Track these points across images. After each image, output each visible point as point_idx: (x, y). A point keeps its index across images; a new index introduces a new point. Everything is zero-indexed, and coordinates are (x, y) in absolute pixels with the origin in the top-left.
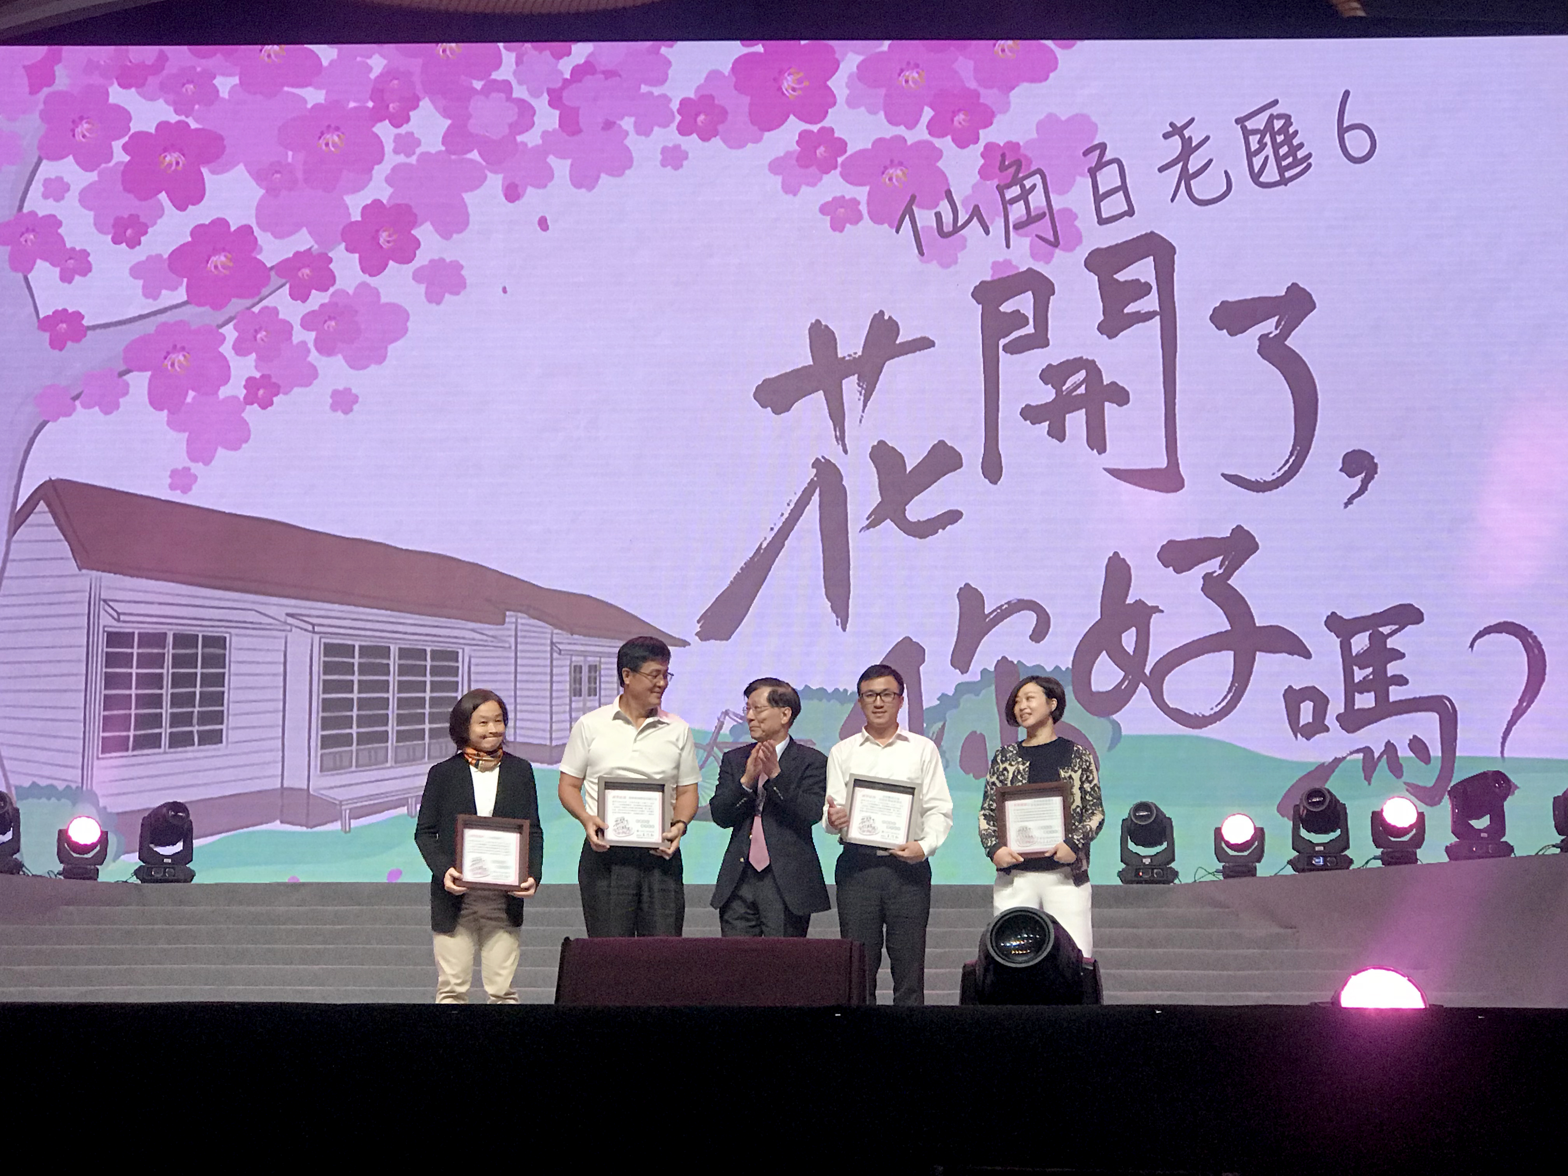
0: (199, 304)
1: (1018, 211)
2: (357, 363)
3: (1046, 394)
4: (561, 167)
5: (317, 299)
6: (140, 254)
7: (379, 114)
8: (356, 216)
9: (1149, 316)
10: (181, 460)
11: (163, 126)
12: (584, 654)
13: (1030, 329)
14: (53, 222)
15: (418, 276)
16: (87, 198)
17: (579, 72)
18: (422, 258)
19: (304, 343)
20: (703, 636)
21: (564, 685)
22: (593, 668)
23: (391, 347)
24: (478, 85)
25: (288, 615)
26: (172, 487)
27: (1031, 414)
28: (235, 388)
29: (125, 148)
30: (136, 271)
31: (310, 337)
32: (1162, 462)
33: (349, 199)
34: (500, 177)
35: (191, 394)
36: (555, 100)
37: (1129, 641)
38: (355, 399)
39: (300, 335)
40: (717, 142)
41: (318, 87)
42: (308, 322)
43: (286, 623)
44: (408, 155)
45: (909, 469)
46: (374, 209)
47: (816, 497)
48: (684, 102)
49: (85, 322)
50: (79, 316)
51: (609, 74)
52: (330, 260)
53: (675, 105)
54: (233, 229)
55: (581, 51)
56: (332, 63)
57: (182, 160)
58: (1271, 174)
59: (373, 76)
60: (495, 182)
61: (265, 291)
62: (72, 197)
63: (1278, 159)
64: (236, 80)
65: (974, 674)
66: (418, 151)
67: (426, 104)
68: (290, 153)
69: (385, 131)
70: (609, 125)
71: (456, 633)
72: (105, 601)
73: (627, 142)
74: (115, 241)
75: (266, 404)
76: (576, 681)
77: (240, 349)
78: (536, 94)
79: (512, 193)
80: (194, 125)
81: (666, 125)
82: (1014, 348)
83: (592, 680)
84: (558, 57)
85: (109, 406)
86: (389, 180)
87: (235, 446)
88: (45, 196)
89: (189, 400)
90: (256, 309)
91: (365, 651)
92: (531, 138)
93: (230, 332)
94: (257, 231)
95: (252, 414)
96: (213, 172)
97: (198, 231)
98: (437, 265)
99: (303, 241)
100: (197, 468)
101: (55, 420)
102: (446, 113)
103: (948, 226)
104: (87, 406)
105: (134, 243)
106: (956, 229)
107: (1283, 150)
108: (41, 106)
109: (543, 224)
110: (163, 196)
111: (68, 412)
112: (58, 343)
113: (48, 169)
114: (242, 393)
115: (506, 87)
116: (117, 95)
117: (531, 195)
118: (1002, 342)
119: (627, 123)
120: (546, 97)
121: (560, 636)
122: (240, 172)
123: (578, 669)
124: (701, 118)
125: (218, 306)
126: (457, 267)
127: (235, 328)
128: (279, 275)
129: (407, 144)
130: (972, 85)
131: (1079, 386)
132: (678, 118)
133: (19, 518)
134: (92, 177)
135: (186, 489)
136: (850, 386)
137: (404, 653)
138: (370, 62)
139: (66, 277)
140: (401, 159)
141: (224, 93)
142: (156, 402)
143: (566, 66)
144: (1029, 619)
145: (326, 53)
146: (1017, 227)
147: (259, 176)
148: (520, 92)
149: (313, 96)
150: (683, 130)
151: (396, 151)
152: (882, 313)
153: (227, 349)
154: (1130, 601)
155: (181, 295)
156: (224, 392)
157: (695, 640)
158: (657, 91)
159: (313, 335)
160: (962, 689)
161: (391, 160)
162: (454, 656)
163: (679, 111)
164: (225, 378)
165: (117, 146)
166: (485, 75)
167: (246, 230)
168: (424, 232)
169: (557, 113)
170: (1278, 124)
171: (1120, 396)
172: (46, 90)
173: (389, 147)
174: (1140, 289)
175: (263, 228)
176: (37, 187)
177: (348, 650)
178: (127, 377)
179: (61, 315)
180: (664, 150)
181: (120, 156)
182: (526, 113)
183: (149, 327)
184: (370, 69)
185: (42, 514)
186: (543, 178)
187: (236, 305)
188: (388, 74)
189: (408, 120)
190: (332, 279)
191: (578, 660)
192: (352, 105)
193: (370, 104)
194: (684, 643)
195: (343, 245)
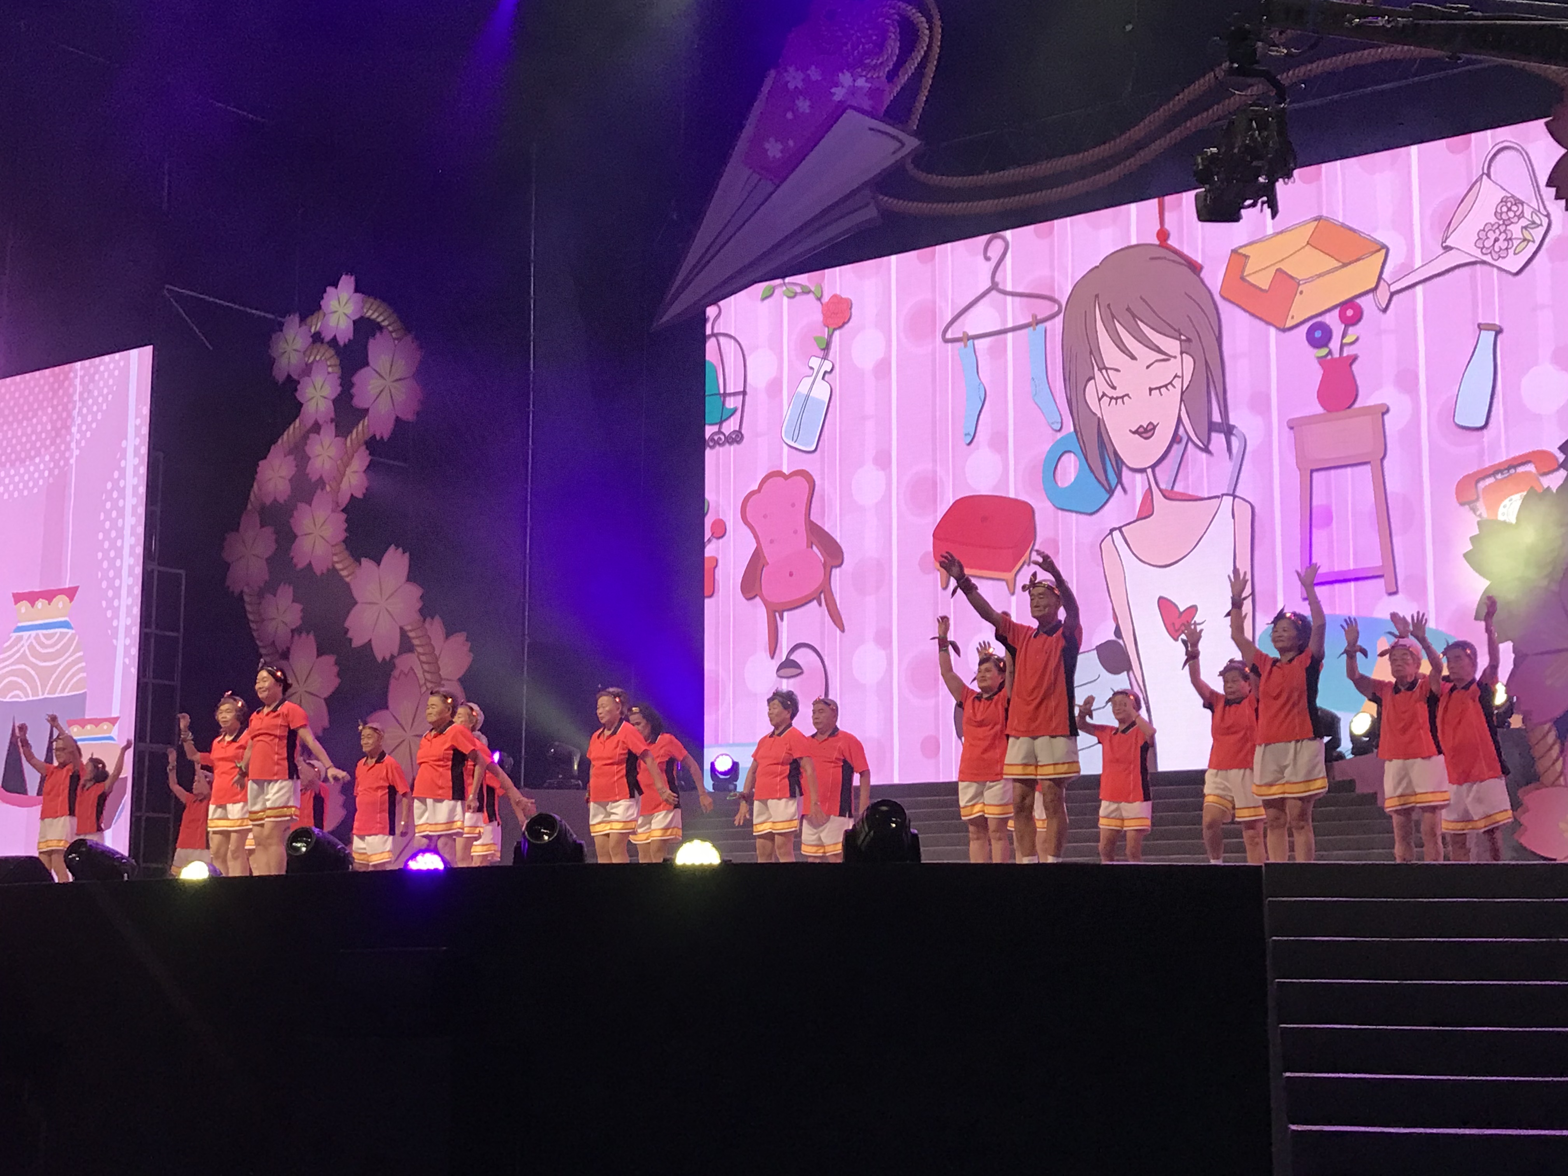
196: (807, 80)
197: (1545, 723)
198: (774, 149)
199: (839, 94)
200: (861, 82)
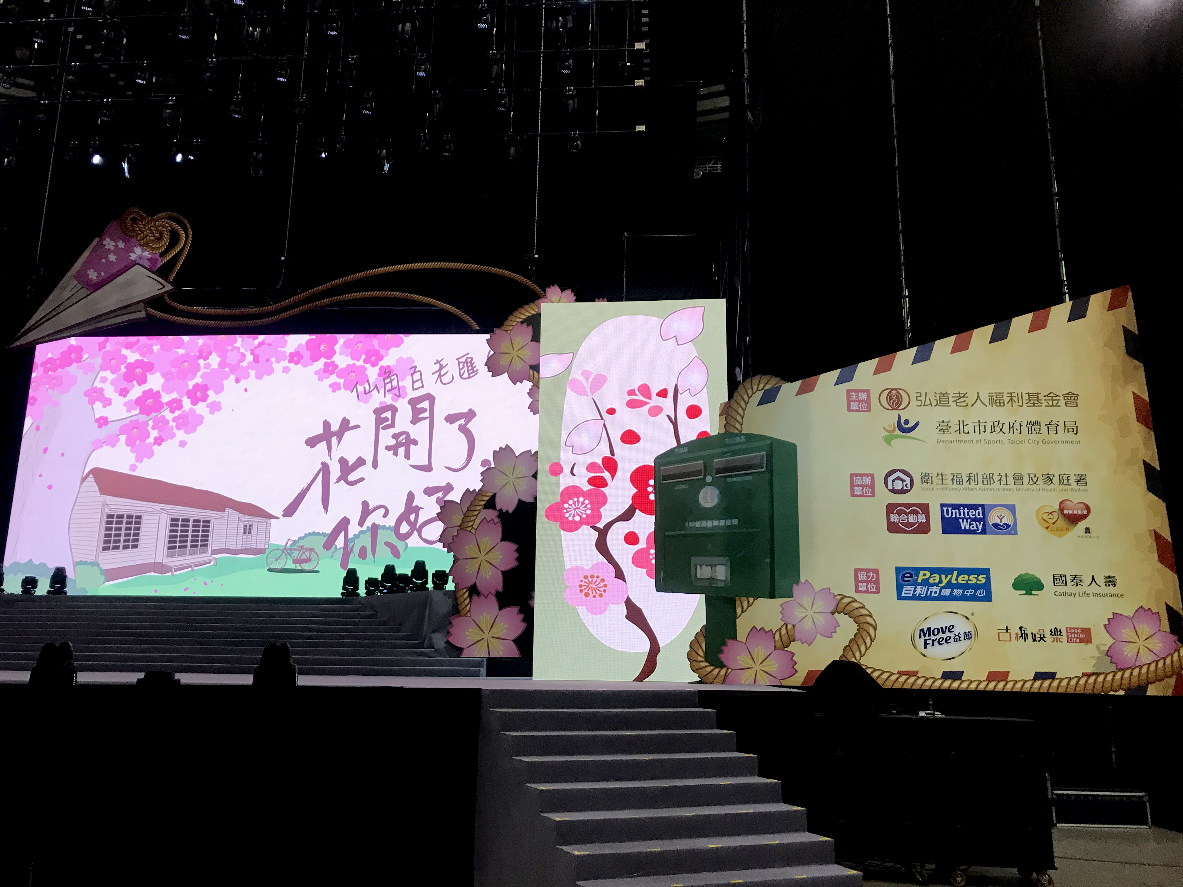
0: (142, 414)
1: (388, 386)
2: (187, 432)
3: (393, 442)
4: (252, 373)
5: (177, 413)
6: (126, 399)
7: (199, 357)
8: (191, 387)
9: (426, 418)
10: (133, 461)
11: (137, 361)
12: (248, 521)
13: (390, 422)
14: (102, 390)
15: (207, 406)
16: (113, 383)
17: (261, 344)
18: (209, 400)
19: (172, 426)
20: (284, 516)
21: (241, 531)
22: (250, 526)
23: (198, 427)
24: (230, 348)
25: (161, 509)
26: (130, 470)
27: (388, 448)
28: (151, 440)
29: (125, 367)
30: (125, 404)
31: (174, 424)
32: (427, 463)
33: (189, 382)
34: (234, 376)
35: (138, 442)
36: (252, 353)
37: (412, 517)
38: (186, 443)
39: (172, 424)
40: (299, 365)
41: (183, 349)
42: (174, 420)
43: (160, 511)
44: (208, 369)
45: (350, 465)
46: (196, 386)
47: (321, 474)
48: (291, 354)
49: (109, 420)
50: (107, 418)
51: (269, 345)
52: (182, 401)
53: (288, 354)
54: (154, 391)
55: (261, 337)
56: (188, 341)
57: (141, 371)
58: (466, 375)
59: (199, 345)
60: (233, 377)
61: (162, 410)
62: (108, 382)
63: (468, 371)
64: (159, 347)
65: (365, 528)
66: (211, 368)
67: (214, 354)
68: (173, 369)
69: (201, 362)
70: (268, 360)
71: (210, 515)
72: (107, 504)
73: (273, 365)
74: (120, 395)
75: (159, 445)
76: (245, 529)
77: (153, 428)
78: (247, 351)
79: (237, 381)
80: (146, 360)
81: (284, 360)
82: (384, 428)
83: (250, 529)
84: (254, 339)
85: (113, 446)
86: (201, 377)
87: (150, 457)
88: (101, 382)
89: (137, 443)
90: (159, 416)
91: (183, 520)
92: (244, 364)
93: (151, 423)
94: (161, 393)
95: (155, 448)
96: (150, 374)
97: (144, 393)
98: (214, 402)
99: (174, 395)
100: (138, 464)
101: (97, 449)
102: (219, 356)
103: (367, 391)
104: (107, 445)
105: (125, 396)
106: (370, 392)
107: (470, 368)
108: (101, 355)
109: (246, 390)
110: (135, 382)
111: (101, 447)
112: (100, 426)
113: (102, 374)
114: (153, 441)
115: (238, 349)
116: (124, 352)
117: (243, 381)
118: (381, 426)
119: (273, 360)
120: (249, 352)
121: (241, 516)
122: (158, 375)
123: (246, 526)
124: (295, 358)
125: (148, 415)
126: (219, 403)
127: (153, 421)
128: (166, 405)
129: (207, 366)
130: (377, 348)
131: (403, 440)
132: (288, 358)
133: (84, 479)
134: (115, 376)
135: (134, 470)
136: (334, 440)
137: (194, 521)
138: (199, 341)
139: (104, 406)
140: (205, 370)
141: (155, 351)
142: (127, 444)
143: (256, 342)
144: (382, 511)
145: (186, 338)
146: (388, 391)
147: (164, 376)
148: (242, 350)
149: (181, 351)
150: (290, 362)
151: (204, 368)
152: (345, 417)
153: (149, 428)
154: (414, 505)
155: (138, 411)
156: (148, 441)
157: (281, 517)
158: (283, 350)
159: (175, 423)
160: (361, 532)
161: (202, 370)
162: (209, 522)
163: (289, 356)
164: (148, 437)
165: (123, 367)
166: (232, 345)
167: (158, 393)
168: (210, 393)
169: (252, 356)
170: (469, 360)
171: (415, 443)
172: (103, 350)
173: (202, 366)
174: (424, 410)
175: (163, 392)
176: (98, 379)
177: (178, 520)
178: (119, 436)
179: (102, 418)
180: (284, 368)
181: (123, 370)
182: (243, 356)
183: (127, 421)
184: (198, 343)
185: (91, 478)
186: (247, 376)
187: (154, 414)
188: (203, 345)
189: (208, 358)
190: (182, 407)
191: (246, 523)
192: (192, 354)
193: (198, 354)
194: (278, 518)
195: (186, 397)
196: (116, 246)
197: (464, 589)
198: (93, 275)
199: (133, 257)
200: (146, 254)
